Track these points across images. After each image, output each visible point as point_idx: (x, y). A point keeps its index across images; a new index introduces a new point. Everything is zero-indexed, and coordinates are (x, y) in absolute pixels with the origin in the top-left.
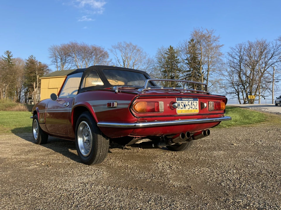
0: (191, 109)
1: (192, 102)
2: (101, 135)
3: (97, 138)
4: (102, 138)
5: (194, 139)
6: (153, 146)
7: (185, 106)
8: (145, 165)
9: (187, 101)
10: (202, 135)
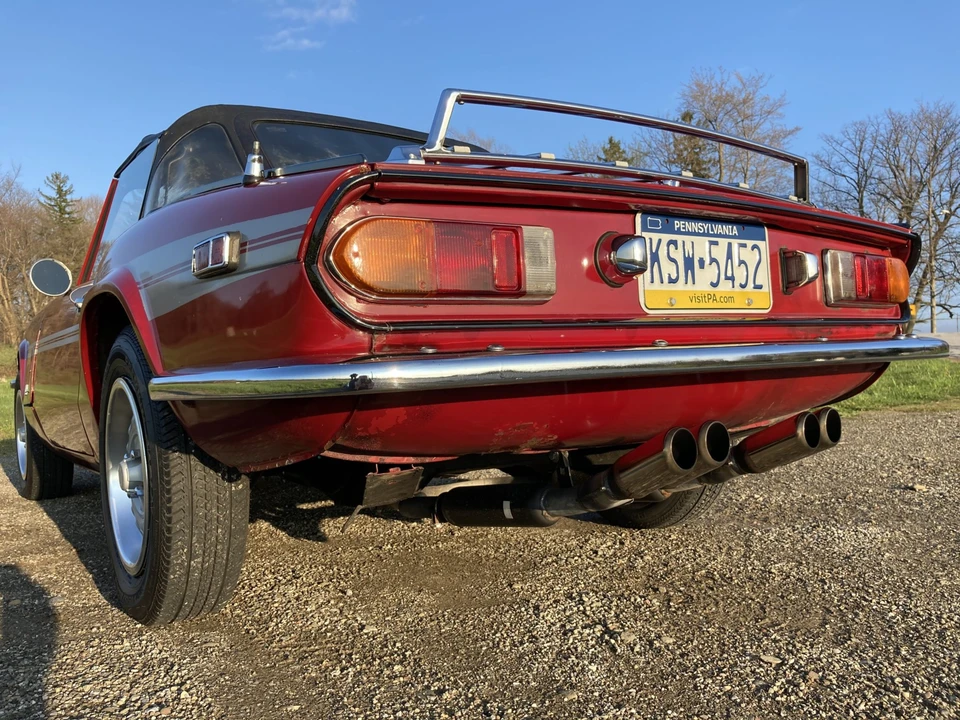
0: (725, 287)
1: (730, 245)
2: (188, 452)
3: (168, 474)
4: (199, 470)
5: (745, 468)
6: (508, 513)
7: (689, 263)
8: (463, 622)
9: (704, 235)
10: (799, 443)
